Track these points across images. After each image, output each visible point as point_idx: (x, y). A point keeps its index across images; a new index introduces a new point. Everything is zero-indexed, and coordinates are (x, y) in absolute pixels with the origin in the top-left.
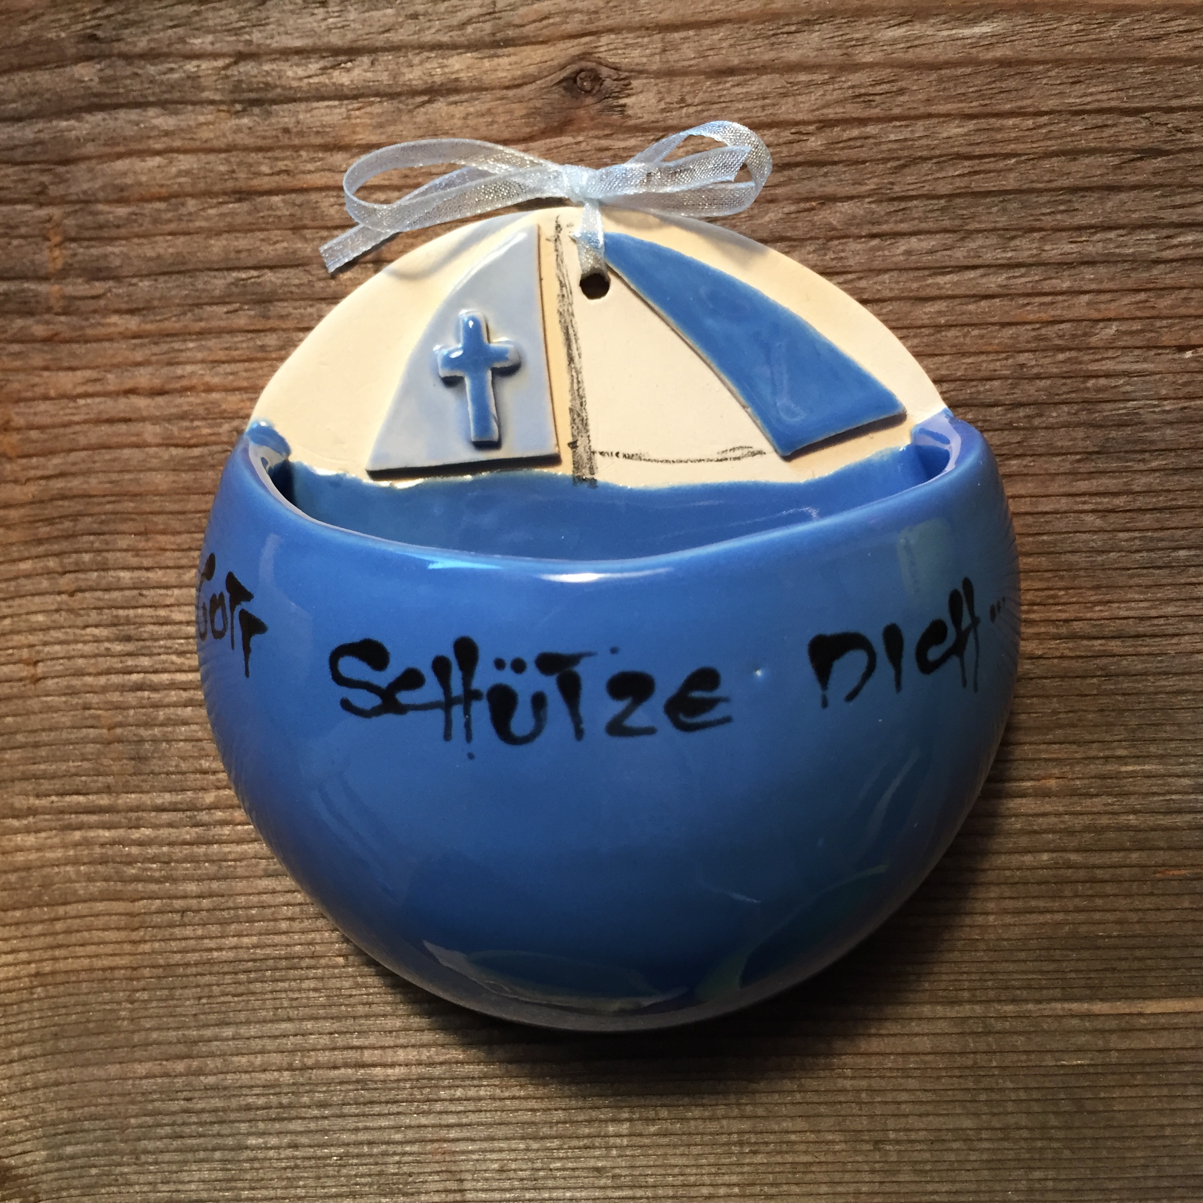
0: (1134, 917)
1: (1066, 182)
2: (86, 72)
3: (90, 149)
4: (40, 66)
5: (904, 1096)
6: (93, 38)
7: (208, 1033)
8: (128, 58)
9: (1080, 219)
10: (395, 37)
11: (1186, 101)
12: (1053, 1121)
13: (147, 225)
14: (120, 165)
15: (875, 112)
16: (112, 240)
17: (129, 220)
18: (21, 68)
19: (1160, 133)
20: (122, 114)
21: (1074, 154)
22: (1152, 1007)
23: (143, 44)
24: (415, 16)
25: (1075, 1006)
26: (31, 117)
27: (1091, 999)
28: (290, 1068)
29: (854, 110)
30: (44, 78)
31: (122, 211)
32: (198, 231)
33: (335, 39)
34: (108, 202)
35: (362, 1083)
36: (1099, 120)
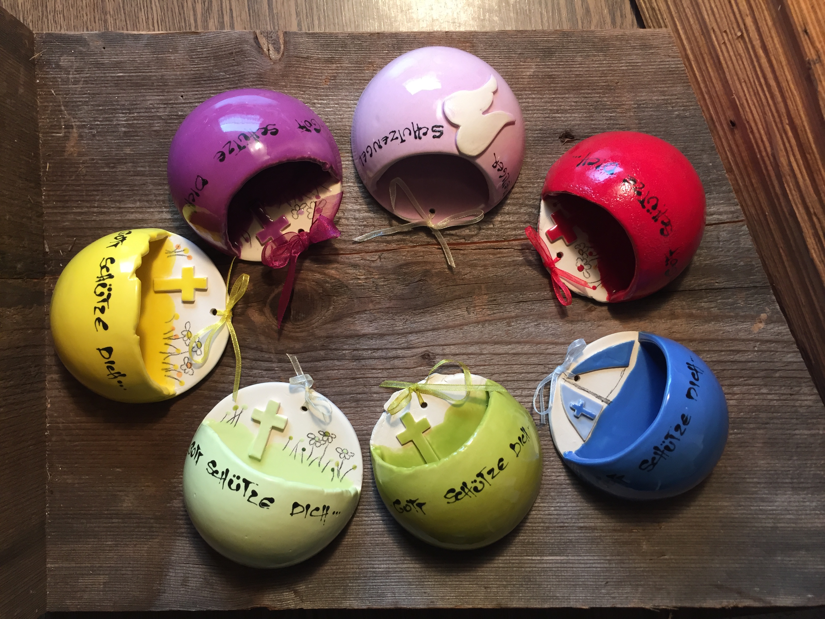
0: (541, 538)
1: (527, 379)
2: (322, 353)
3: (322, 369)
4: (312, 351)
5: (491, 577)
6: (324, 345)
7: (341, 560)
8: (331, 350)
9: (530, 387)
10: (387, 347)
11: (552, 363)
12: (524, 583)
13: (333, 385)
14: (329, 372)
15: (487, 364)
16: (326, 388)
17: (329, 384)
18: (308, 351)
19: (547, 369)
20: (329, 361)
21: (529, 373)
22: (546, 558)
23: (334, 347)
24: (391, 342)
25: (529, 558)
26: (311, 362)
27: (532, 556)
28: (358, 568)
29: (482, 363)
30: (313, 354)
31: (328, 382)
32: (345, 386)
33: (374, 347)
34: (326, 380)
35: (374, 572)
36: (533, 366)
